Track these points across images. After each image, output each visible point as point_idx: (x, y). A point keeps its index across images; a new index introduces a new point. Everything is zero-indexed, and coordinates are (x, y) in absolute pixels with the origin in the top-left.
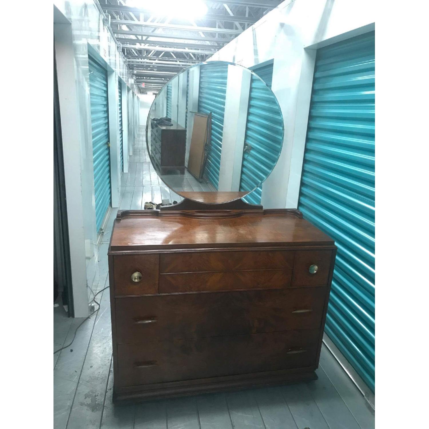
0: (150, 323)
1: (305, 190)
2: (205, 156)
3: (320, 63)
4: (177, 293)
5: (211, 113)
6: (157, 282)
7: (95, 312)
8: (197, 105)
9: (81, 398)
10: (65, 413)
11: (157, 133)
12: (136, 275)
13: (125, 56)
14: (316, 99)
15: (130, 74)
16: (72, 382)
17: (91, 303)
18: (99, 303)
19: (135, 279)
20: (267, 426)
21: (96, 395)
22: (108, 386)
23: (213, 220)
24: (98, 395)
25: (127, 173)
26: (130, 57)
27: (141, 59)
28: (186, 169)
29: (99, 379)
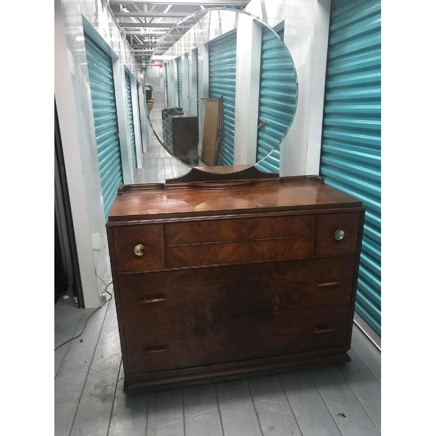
0: (157, 302)
1: (326, 159)
2: (218, 142)
3: (336, 14)
4: (185, 268)
5: (222, 96)
6: (163, 256)
7: (106, 302)
8: (208, 91)
9: (91, 389)
10: (73, 405)
11: (168, 123)
12: (138, 247)
13: (132, 46)
14: (333, 55)
15: (138, 67)
16: (82, 373)
17: (102, 293)
18: (111, 294)
19: (138, 252)
20: (295, 412)
21: (106, 385)
22: (120, 375)
23: (224, 190)
24: (109, 385)
25: (141, 169)
26: (136, 46)
27: (148, 49)
28: (199, 159)
29: (110, 368)
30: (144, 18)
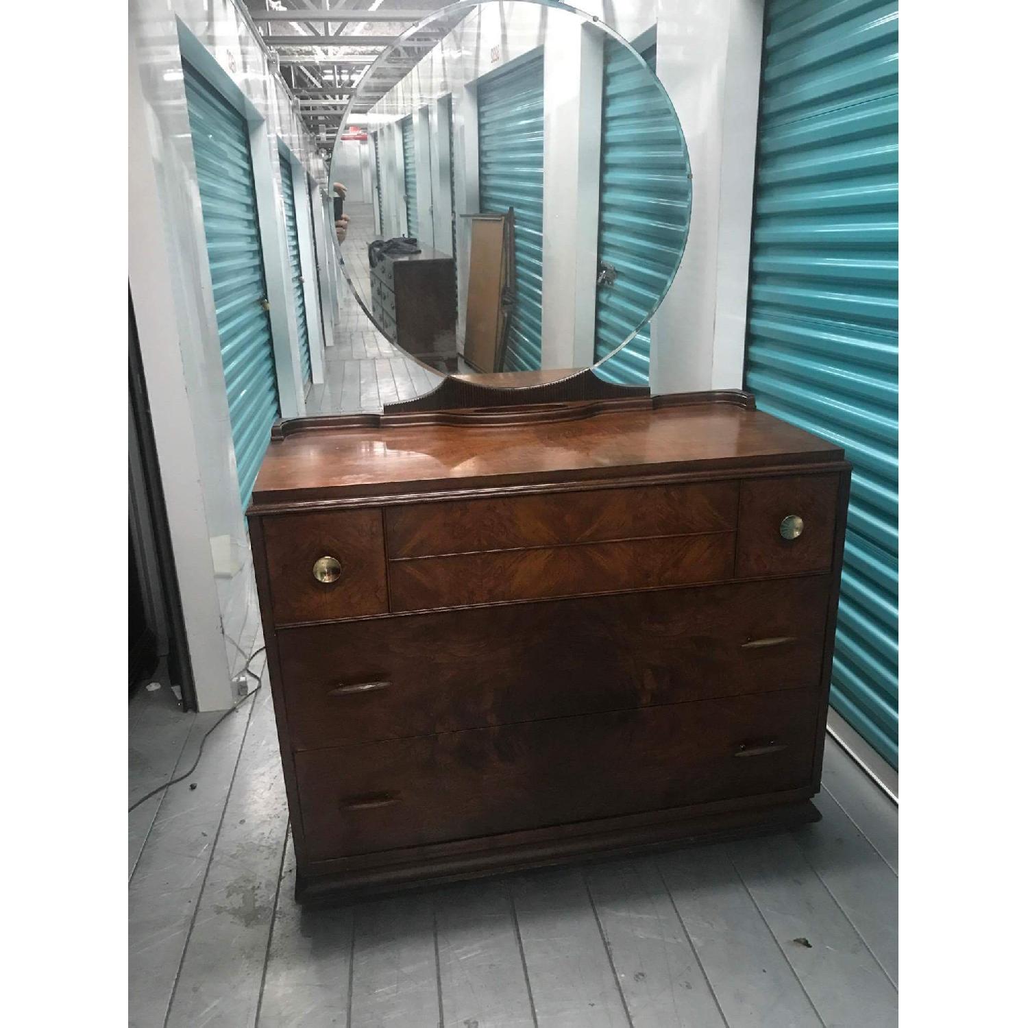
0: (370, 691)
1: (759, 352)
2: (504, 317)
3: (777, 8)
4: (435, 610)
5: (511, 209)
6: (383, 582)
7: (248, 696)
8: (478, 196)
9: (219, 896)
10: (178, 933)
11: (383, 275)
12: (324, 563)
13: (294, 91)
15: (310, 143)
16: (196, 859)
17: (238, 675)
18: (259, 676)
19: (323, 574)
20: (695, 939)
21: (254, 887)
22: (285, 863)
23: (520, 429)
24: (261, 886)
25: (321, 384)
26: (304, 92)
27: (332, 99)
28: (459, 358)
29: (261, 848)
30: (322, 24)
